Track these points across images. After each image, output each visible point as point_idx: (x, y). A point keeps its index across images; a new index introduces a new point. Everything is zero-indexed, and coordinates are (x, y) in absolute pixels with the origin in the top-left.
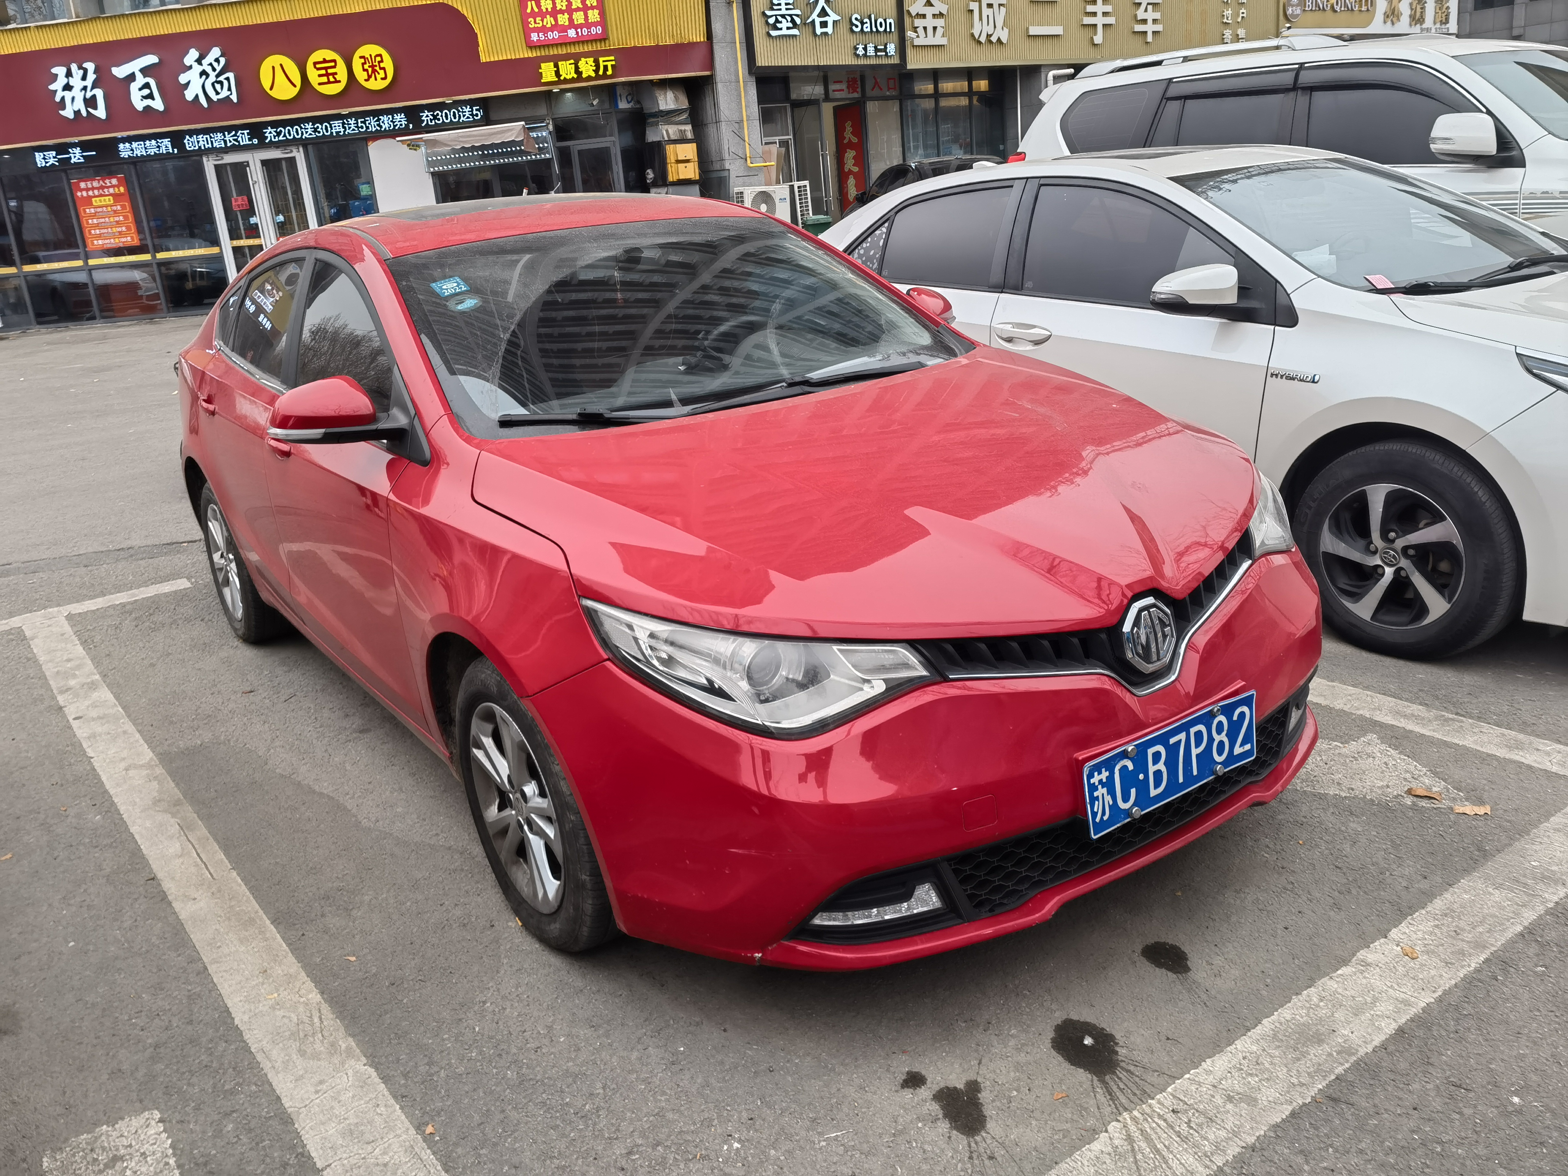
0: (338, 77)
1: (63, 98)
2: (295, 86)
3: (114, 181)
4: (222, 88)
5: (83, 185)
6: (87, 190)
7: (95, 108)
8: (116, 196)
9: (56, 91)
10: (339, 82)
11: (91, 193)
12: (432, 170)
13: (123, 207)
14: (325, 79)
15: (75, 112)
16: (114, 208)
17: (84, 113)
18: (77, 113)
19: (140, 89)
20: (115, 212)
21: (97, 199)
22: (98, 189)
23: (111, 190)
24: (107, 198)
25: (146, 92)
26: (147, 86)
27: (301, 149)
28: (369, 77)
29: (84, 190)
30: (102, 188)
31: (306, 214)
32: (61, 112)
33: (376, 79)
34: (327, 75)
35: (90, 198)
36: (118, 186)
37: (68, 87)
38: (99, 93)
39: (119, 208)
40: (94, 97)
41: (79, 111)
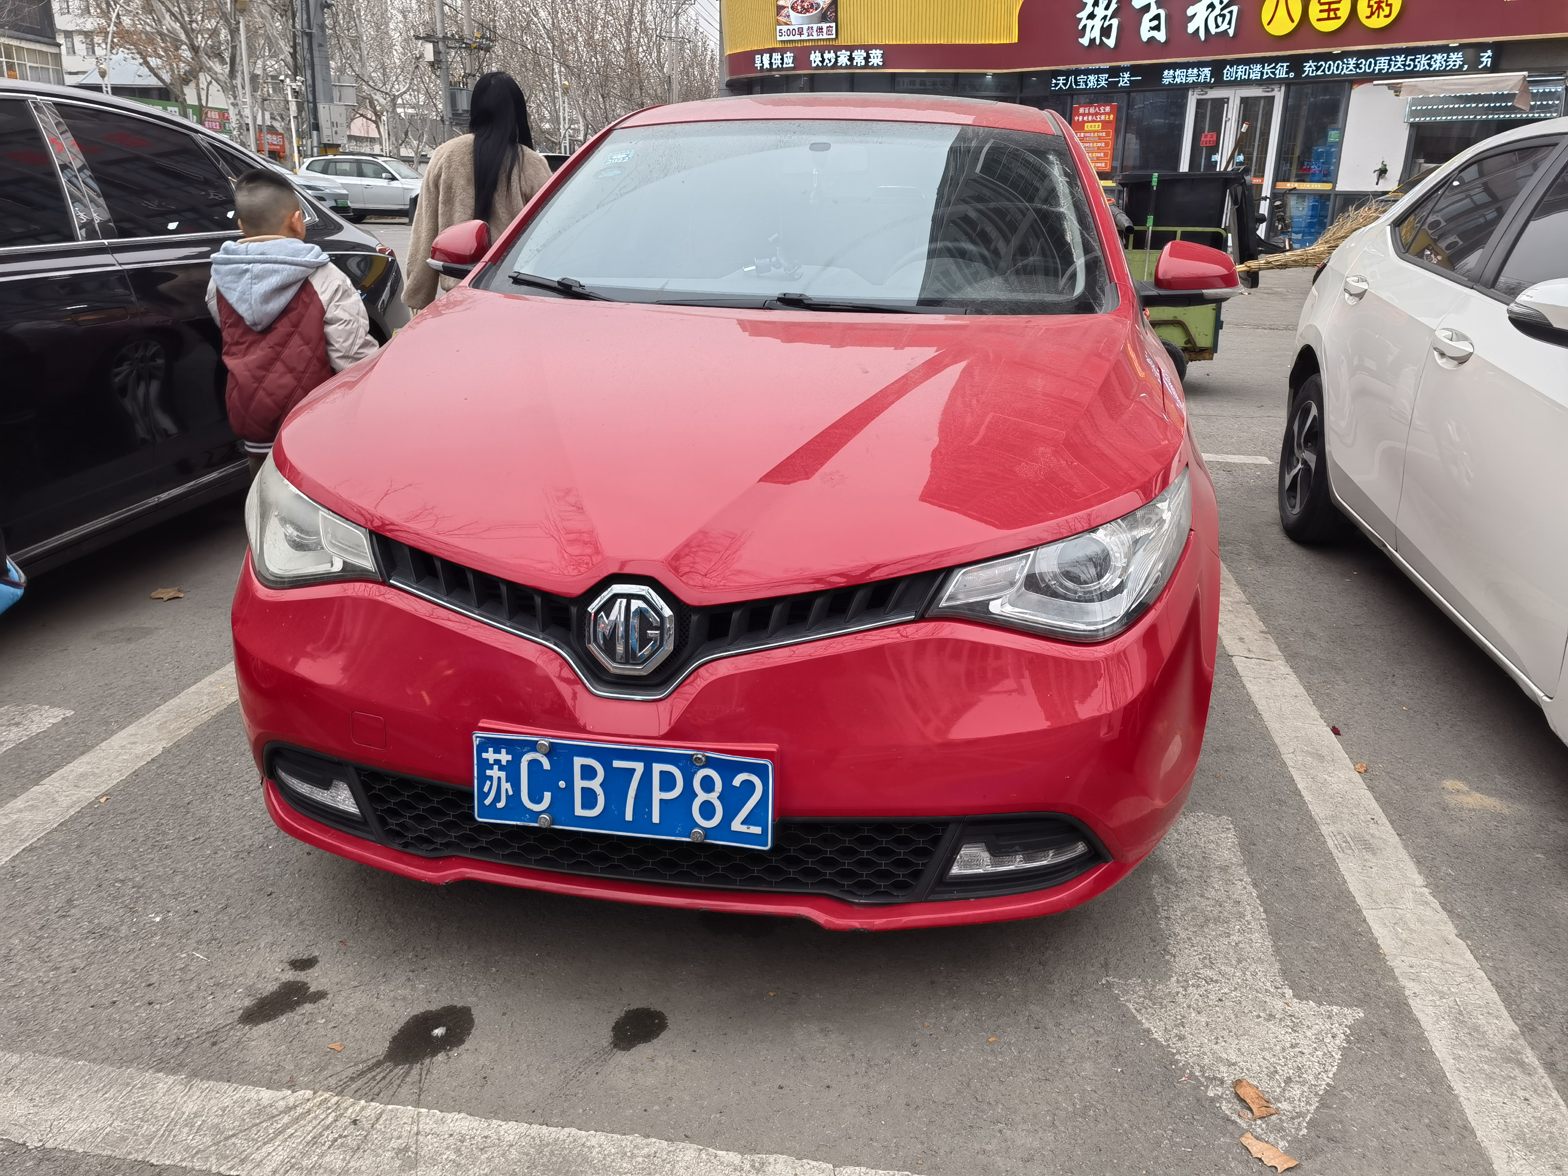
0: (1339, 13)
1: (1085, 26)
2: (1293, 21)
3: (1108, 109)
4: (1223, 22)
5: (1081, 110)
6: (1084, 115)
7: (1108, 37)
8: (1105, 124)
9: (1081, 19)
10: (1339, 18)
11: (1085, 118)
12: (1412, 120)
13: (1108, 134)
14: (1325, 15)
15: (1090, 39)
16: (1101, 134)
17: (1098, 42)
18: (1093, 41)
19: (1151, 20)
20: (1099, 137)
21: (1089, 124)
22: (1092, 115)
23: (1103, 117)
24: (1097, 124)
25: (1155, 23)
26: (1157, 17)
27: (1283, 88)
28: (1372, 13)
29: (1081, 114)
30: (1096, 114)
31: (1265, 158)
32: (1080, 40)
33: (1378, 17)
34: (1329, 10)
35: (1084, 122)
36: (1109, 114)
37: (1091, 16)
38: (1115, 22)
39: (1104, 134)
40: (1110, 26)
41: (1095, 39)
